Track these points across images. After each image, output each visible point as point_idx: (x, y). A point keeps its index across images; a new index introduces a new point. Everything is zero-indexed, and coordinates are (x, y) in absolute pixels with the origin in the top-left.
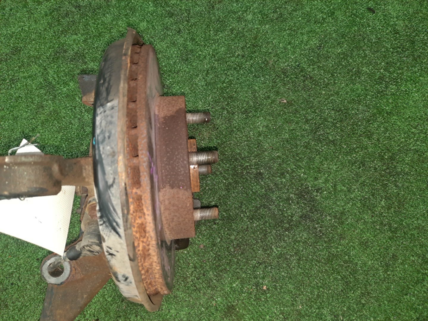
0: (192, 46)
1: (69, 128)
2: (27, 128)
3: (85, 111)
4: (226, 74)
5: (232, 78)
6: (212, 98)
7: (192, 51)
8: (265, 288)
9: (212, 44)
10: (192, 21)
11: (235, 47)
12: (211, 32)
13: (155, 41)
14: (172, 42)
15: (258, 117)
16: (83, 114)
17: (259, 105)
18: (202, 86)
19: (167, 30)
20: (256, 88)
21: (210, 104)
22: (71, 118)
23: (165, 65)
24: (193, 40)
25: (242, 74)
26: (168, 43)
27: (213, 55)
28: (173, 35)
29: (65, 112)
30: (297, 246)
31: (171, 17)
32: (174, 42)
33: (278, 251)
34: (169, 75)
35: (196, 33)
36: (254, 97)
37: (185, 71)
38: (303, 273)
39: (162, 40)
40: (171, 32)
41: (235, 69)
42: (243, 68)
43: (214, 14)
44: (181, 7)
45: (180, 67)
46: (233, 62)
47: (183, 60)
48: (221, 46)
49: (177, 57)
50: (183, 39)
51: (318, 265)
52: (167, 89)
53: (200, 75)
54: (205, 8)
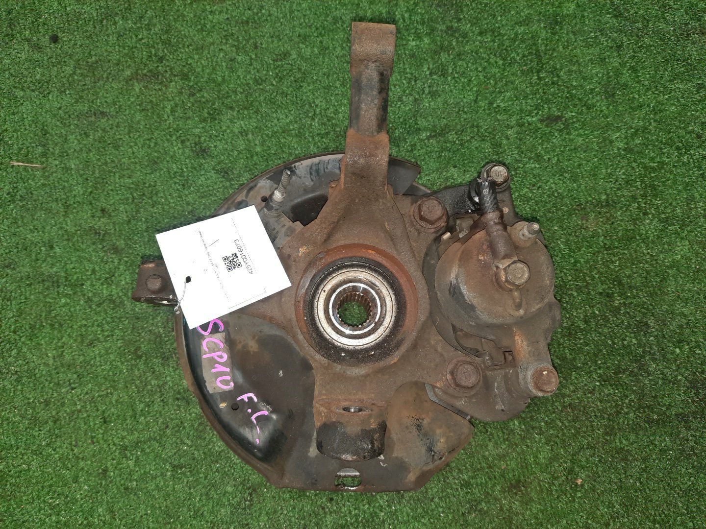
0: (629, 79)
1: (396, 105)
2: (336, 73)
3: (429, 93)
4: (661, 149)
5: (667, 161)
6: (624, 174)
7: (625, 86)
8: (579, 481)
9: (660, 92)
10: (647, 40)
11: (692, 115)
12: (666, 73)
13: (575, 41)
14: (602, 56)
15: (682, 239)
16: (424, 96)
17: (691, 222)
18: (619, 149)
19: (602, 34)
20: (696, 195)
21: (617, 181)
22: (404, 91)
23: (575, 86)
24: (634, 69)
25: (683, 162)
26: (595, 56)
27: (654, 109)
28: (607, 46)
29: (399, 77)
30: (650, 450)
31: (616, 17)
32: (605, 59)
33: (621, 442)
34: (575, 105)
35: (644, 62)
36: (687, 206)
37: (602, 111)
38: (641, 490)
39: (589, 46)
40: (607, 41)
41: (678, 148)
42: (690, 154)
43: (684, 47)
44: (639, 9)
45: (597, 101)
46: (679, 137)
47: (606, 92)
48: (672, 102)
49: (599, 83)
50: (620, 61)
51: (669, 491)
52: (564, 124)
53: (623, 131)
54: (675, 30)
